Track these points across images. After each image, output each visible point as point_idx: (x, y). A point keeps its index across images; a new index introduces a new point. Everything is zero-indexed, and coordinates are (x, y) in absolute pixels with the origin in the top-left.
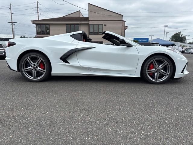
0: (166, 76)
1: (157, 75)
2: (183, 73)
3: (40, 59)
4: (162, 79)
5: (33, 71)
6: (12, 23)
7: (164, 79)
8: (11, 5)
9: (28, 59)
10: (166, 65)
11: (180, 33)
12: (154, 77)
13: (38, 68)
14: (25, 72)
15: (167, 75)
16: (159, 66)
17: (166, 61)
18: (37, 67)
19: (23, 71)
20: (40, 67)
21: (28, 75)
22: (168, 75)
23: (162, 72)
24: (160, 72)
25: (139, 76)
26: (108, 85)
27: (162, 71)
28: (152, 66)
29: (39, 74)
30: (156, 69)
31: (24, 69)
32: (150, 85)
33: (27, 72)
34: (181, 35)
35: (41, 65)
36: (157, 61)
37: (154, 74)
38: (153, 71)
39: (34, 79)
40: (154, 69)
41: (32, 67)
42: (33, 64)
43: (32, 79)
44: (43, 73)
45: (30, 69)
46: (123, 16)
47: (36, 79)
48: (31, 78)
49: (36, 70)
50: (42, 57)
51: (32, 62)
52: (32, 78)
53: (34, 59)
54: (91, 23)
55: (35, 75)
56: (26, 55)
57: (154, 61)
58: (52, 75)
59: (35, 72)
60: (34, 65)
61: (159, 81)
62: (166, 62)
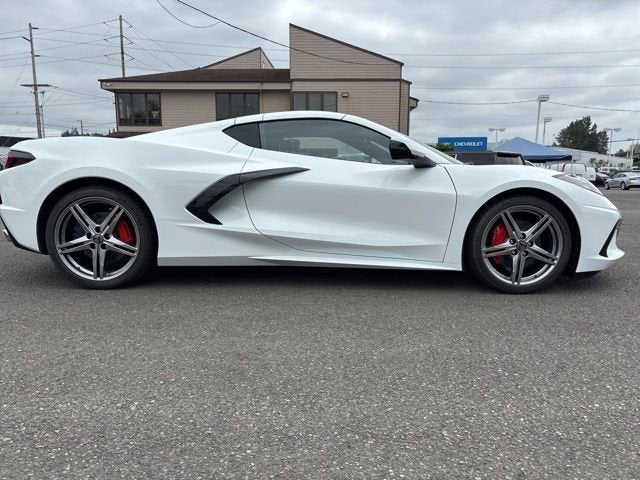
0: (550, 265)
1: (519, 262)
2: (606, 256)
3: (119, 210)
4: (536, 277)
5: (94, 252)
6: (35, 86)
7: (543, 274)
8: (31, 28)
9: (76, 210)
10: (547, 229)
11: (588, 120)
12: (509, 270)
13: (113, 240)
14: (65, 255)
15: (553, 260)
16: (526, 233)
17: (546, 216)
18: (107, 236)
19: (60, 251)
20: (118, 237)
21: (77, 265)
22: (556, 262)
23: (536, 252)
24: (527, 253)
25: (459, 268)
26: (353, 299)
27: (535, 247)
28: (499, 231)
29: (114, 260)
30: (515, 241)
31: (61, 243)
32: (497, 296)
33: (72, 254)
34: (591, 127)
35: (122, 228)
36: (516, 215)
37: (508, 258)
38: (503, 249)
39: (98, 279)
40: (507, 244)
41: (89, 236)
42: (92, 226)
43: (92, 278)
44: (128, 258)
45: (82, 243)
46: (402, 64)
47: (105, 279)
48: (87, 274)
49: (104, 247)
50: (123, 203)
51: (88, 220)
52: (92, 273)
53: (96, 210)
54: (297, 87)
55: (102, 264)
56: (69, 197)
57: (505, 214)
58: (159, 264)
59: (103, 252)
60: (98, 229)
61: (526, 282)
62: (548, 219)
